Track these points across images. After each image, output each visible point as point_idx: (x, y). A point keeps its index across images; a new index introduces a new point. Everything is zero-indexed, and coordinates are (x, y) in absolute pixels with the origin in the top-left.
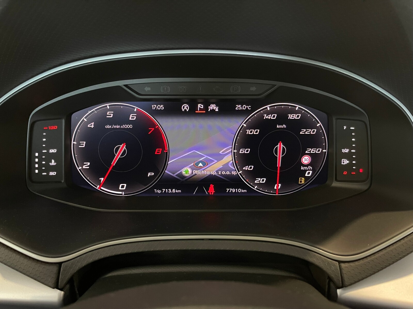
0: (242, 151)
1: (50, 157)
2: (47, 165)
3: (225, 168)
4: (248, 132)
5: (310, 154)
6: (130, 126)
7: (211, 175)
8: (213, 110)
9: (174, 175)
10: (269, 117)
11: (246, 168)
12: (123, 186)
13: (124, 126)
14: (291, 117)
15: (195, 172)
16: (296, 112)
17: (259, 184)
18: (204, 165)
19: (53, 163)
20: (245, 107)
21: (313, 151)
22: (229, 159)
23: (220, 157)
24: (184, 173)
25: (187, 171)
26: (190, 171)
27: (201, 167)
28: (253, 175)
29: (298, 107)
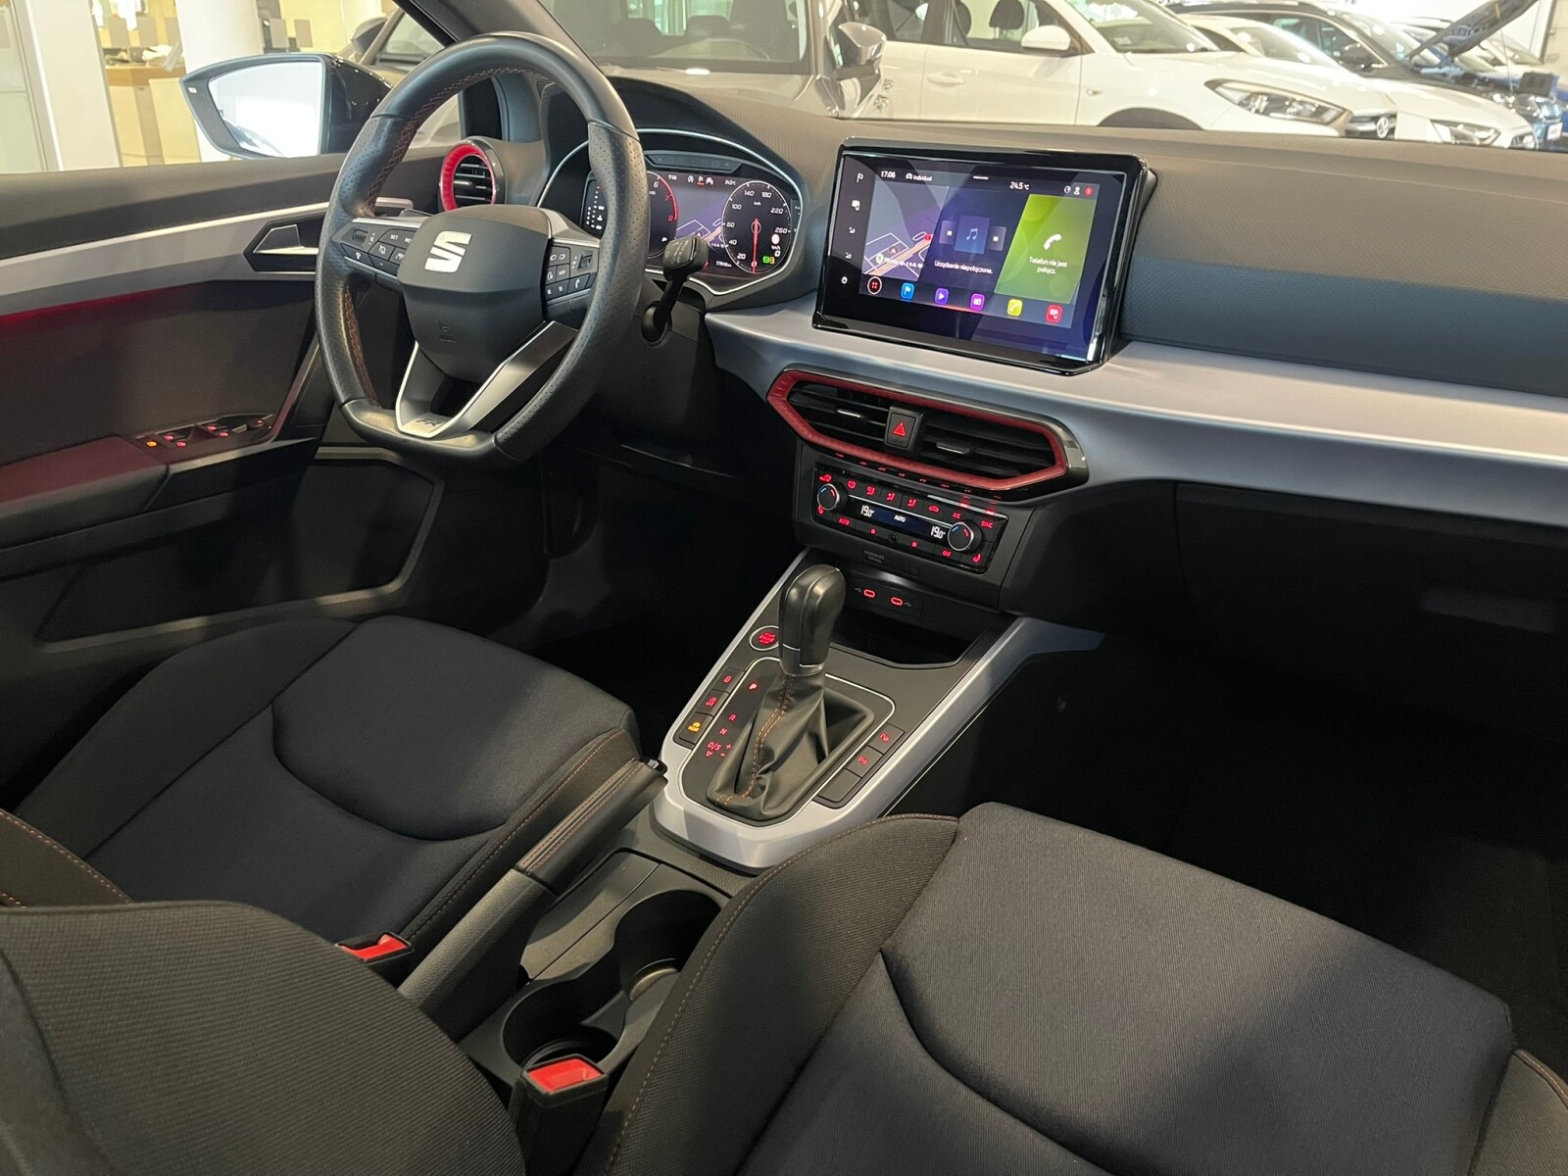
0: (731, 225)
2: (595, 219)
3: (716, 241)
4: (733, 207)
5: (778, 234)
6: (654, 193)
7: (706, 246)
8: (710, 184)
10: (749, 193)
11: (731, 242)
14: (765, 195)
16: (768, 191)
17: (740, 260)
18: (702, 235)
19: (600, 219)
20: (731, 183)
21: (780, 230)
22: (719, 231)
23: (714, 229)
28: (736, 250)
29: (769, 186)
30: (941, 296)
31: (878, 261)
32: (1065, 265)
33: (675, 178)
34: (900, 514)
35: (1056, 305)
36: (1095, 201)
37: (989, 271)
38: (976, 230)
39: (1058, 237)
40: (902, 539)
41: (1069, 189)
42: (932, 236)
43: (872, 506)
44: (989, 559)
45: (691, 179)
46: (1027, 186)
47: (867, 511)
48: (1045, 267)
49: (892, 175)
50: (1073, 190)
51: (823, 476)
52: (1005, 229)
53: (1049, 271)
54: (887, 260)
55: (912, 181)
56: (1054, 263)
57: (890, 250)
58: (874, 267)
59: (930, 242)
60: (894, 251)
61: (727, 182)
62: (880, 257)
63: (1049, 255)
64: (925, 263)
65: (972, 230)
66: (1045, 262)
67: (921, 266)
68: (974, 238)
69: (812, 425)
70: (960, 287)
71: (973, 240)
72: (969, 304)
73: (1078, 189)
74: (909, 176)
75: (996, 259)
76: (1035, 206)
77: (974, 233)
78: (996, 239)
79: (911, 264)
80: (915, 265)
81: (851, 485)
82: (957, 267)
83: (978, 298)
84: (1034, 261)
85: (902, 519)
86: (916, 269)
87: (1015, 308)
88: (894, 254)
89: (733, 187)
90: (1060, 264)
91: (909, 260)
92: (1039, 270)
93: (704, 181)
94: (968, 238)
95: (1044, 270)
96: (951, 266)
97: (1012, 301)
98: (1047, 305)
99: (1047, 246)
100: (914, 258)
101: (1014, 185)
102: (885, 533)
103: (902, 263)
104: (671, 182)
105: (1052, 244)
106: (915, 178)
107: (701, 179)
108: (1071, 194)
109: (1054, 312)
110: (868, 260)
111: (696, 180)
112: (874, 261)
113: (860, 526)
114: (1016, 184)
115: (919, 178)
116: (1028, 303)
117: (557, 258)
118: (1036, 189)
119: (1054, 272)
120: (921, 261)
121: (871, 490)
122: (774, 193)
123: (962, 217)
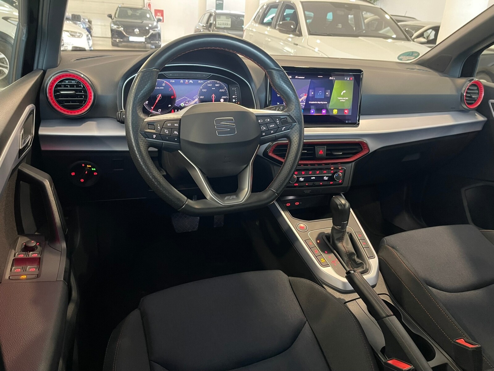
0: (201, 97)
4: (203, 90)
5: (223, 98)
6: (163, 88)
8: (191, 83)
9: (178, 106)
10: (209, 85)
12: (160, 110)
13: (161, 88)
14: (217, 85)
15: (185, 105)
16: (218, 84)
18: (188, 102)
20: (201, 82)
21: (224, 97)
22: (197, 100)
23: (194, 100)
24: (181, 105)
26: (183, 105)
27: (187, 103)
29: (218, 82)
30: (312, 112)
32: (347, 98)
33: (174, 81)
34: (313, 177)
35: (346, 109)
36: (353, 81)
37: (326, 103)
38: (321, 91)
39: (345, 91)
40: (317, 183)
41: (346, 78)
42: (307, 94)
43: (303, 177)
45: (182, 81)
46: (334, 78)
47: (301, 179)
48: (342, 99)
49: (291, 77)
50: (347, 79)
52: (329, 90)
53: (343, 101)
55: (298, 79)
56: (345, 98)
59: (306, 96)
61: (199, 81)
63: (343, 96)
64: (306, 103)
65: (320, 92)
66: (342, 98)
67: (304, 104)
68: (321, 94)
70: (319, 108)
71: (320, 94)
72: (321, 112)
73: (348, 78)
74: (296, 77)
75: (328, 99)
76: (337, 84)
77: (320, 93)
78: (327, 93)
80: (302, 104)
82: (316, 102)
83: (324, 110)
84: (339, 98)
85: (314, 178)
87: (335, 112)
89: (202, 83)
90: (346, 98)
92: (341, 101)
93: (189, 82)
94: (319, 94)
95: (342, 100)
96: (314, 103)
97: (334, 110)
98: (344, 110)
99: (342, 94)
100: (302, 101)
102: (311, 184)
104: (172, 83)
106: (299, 77)
107: (187, 81)
108: (347, 80)
109: (346, 111)
111: (184, 82)
113: (302, 184)
114: (331, 78)
115: (300, 77)
116: (339, 110)
117: (264, 121)
118: (336, 79)
119: (345, 101)
120: (304, 102)
121: (303, 173)
122: (220, 84)
123: (316, 88)
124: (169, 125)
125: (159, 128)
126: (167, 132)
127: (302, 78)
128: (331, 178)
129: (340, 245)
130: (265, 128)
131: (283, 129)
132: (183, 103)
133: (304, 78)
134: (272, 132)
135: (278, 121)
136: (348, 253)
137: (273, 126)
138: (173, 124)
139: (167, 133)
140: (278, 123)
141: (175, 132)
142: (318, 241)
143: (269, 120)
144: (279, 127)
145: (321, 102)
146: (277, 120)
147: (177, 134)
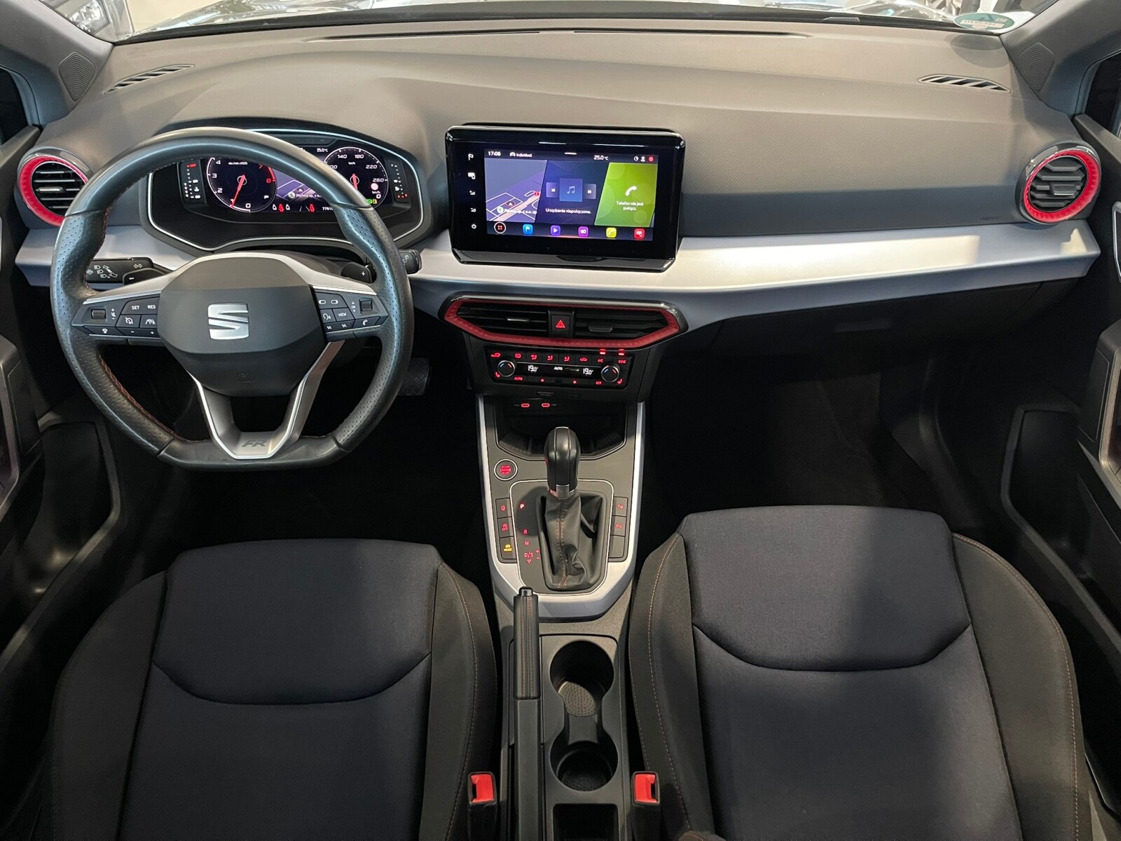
1: (194, 185)
2: (193, 191)
5: (376, 183)
6: (246, 163)
7: (309, 198)
9: (283, 198)
10: (342, 157)
12: (248, 205)
14: (357, 156)
15: (298, 195)
16: (360, 154)
18: (303, 190)
19: (197, 190)
20: (323, 150)
21: (378, 180)
25: (291, 195)
26: (294, 195)
27: (301, 192)
29: (360, 150)
30: (555, 230)
31: (499, 211)
32: (642, 204)
34: (557, 366)
35: (640, 229)
36: (657, 165)
37: (589, 212)
38: (574, 187)
39: (634, 188)
40: (565, 381)
41: (637, 158)
42: (540, 193)
43: (535, 365)
44: (628, 380)
46: (606, 158)
47: (532, 369)
48: (629, 207)
49: (498, 154)
50: (640, 159)
51: (494, 354)
52: (595, 185)
53: (632, 209)
54: (506, 210)
55: (516, 157)
56: (634, 204)
57: (508, 203)
58: (497, 216)
59: (539, 197)
60: (510, 204)
61: (319, 150)
62: (500, 209)
63: (630, 199)
64: (538, 211)
65: (570, 188)
66: (628, 204)
67: (535, 213)
68: (573, 192)
69: (482, 328)
70: (570, 225)
71: (572, 192)
72: (577, 233)
73: (643, 158)
74: (512, 154)
75: (594, 204)
76: (615, 170)
77: (572, 189)
78: (589, 192)
79: (527, 212)
80: (530, 212)
81: (518, 356)
82: (563, 211)
83: (583, 229)
84: (620, 204)
85: (560, 369)
86: (532, 215)
87: (611, 233)
88: (510, 206)
89: (325, 153)
90: (639, 204)
91: (525, 209)
92: (625, 209)
94: (568, 193)
95: (627, 209)
96: (559, 211)
97: (608, 230)
98: (632, 230)
99: (627, 194)
100: (529, 207)
101: (597, 157)
102: (552, 380)
103: (520, 212)
105: (630, 192)
106: (518, 155)
108: (639, 161)
109: (639, 233)
110: (491, 212)
112: (496, 212)
113: (531, 379)
114: (598, 156)
115: (521, 155)
116: (619, 229)
117: (328, 302)
118: (613, 159)
119: (635, 209)
120: (534, 210)
121: (534, 357)
122: (366, 155)
123: (561, 179)
124: (134, 308)
125: (113, 315)
126: (129, 321)
127: (526, 155)
128: (597, 374)
129: (553, 525)
130: (330, 317)
131: (364, 324)
132: (291, 192)
133: (530, 156)
134: (344, 326)
135: (354, 307)
136: (563, 545)
137: (345, 315)
138: (143, 307)
139: (130, 323)
140: (354, 311)
141: (148, 320)
142: (522, 506)
143: (337, 302)
144: (355, 319)
145: (576, 211)
146: (353, 303)
147: (154, 323)
